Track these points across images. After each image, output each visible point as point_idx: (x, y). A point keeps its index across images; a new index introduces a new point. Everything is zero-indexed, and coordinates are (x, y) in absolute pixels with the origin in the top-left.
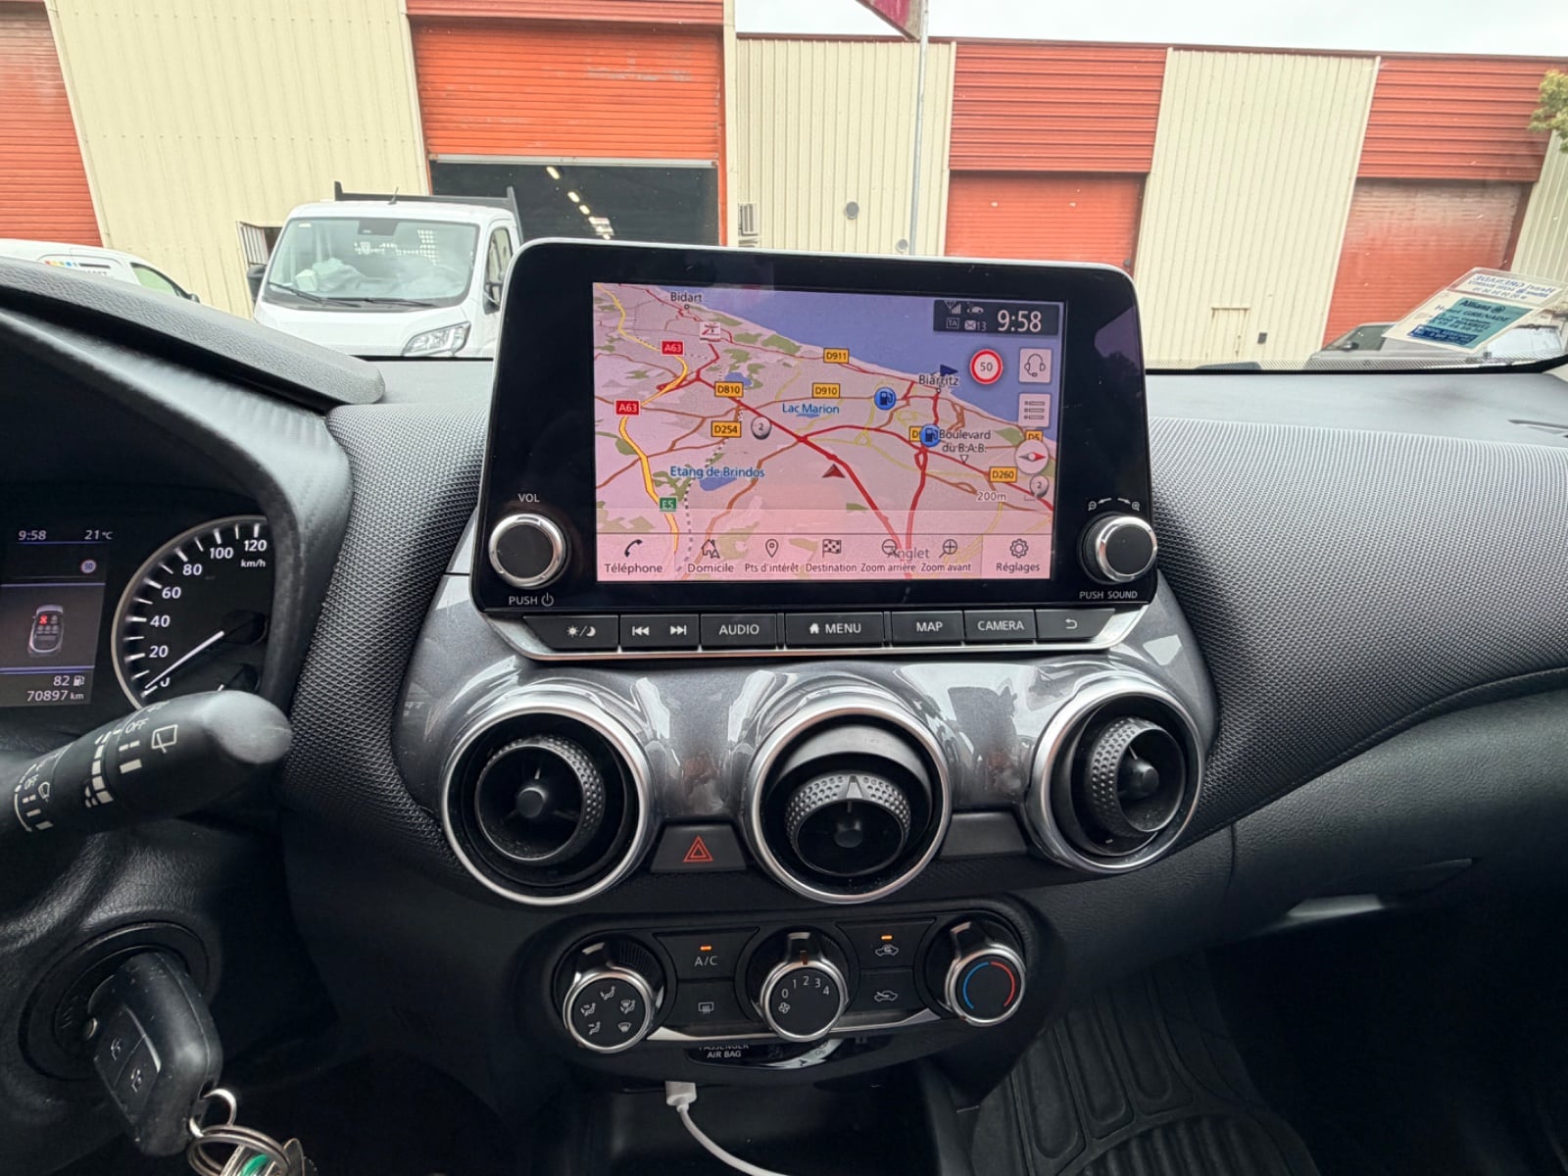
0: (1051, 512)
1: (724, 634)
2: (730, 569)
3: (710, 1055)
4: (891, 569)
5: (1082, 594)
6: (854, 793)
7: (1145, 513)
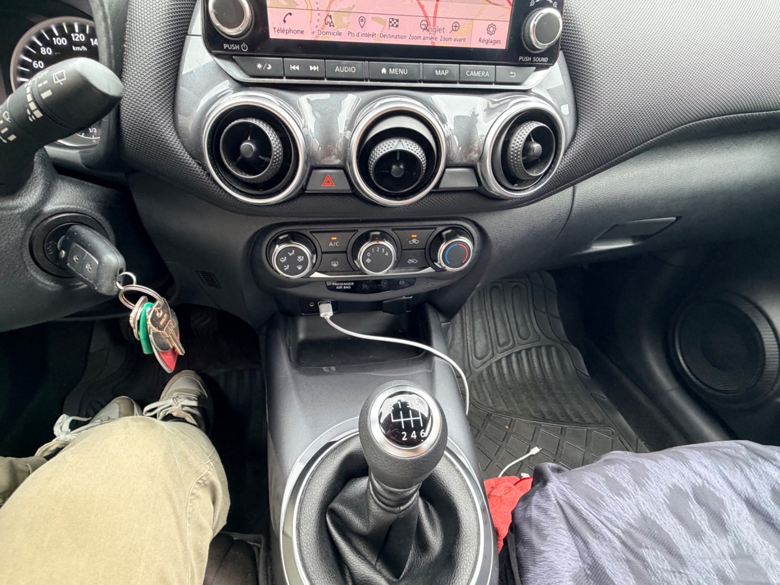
0: (511, 7)
1: (337, 71)
2: (340, 34)
3: (337, 287)
4: (424, 39)
5: (521, 58)
6: (400, 147)
7: (560, 8)
